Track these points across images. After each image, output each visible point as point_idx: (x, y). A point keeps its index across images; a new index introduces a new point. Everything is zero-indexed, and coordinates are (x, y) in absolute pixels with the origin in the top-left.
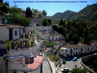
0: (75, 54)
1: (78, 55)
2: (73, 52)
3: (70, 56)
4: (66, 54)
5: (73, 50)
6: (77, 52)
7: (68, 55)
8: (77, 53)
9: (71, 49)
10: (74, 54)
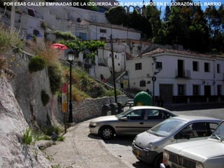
0: (202, 93)
1: (214, 97)
2: (188, 78)
3: (176, 93)
4: (154, 79)
5: (188, 66)
6: (210, 84)
7: (165, 88)
8: (208, 88)
9: (180, 63)
10: (196, 87)
